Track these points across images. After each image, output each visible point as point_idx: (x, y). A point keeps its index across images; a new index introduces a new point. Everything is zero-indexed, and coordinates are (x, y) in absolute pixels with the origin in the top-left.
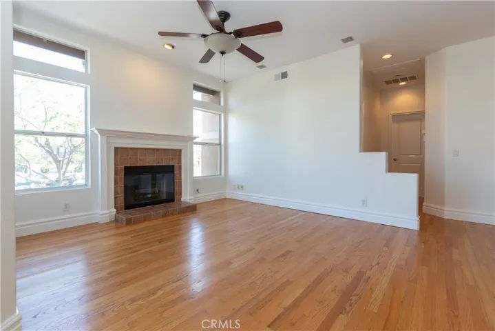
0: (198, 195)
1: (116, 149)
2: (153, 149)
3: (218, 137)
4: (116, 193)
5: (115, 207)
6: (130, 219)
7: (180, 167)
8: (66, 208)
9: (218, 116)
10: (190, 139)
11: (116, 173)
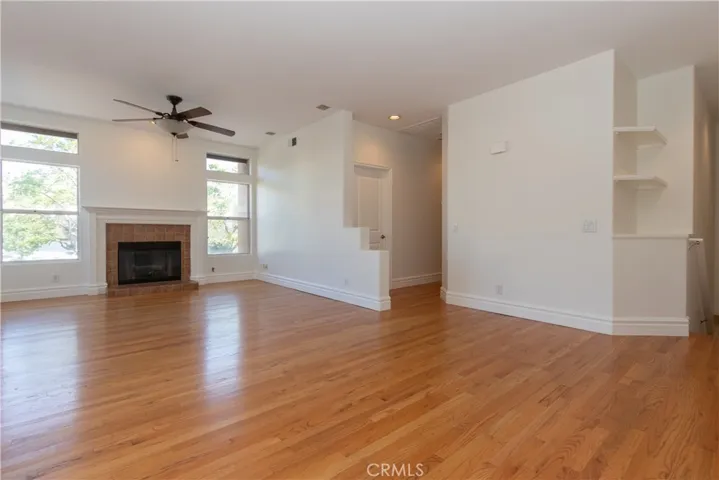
0: (213, 274)
1: (108, 226)
2: (143, 225)
3: (246, 211)
4: (108, 267)
5: (107, 281)
6: (114, 292)
7: (188, 245)
8: (56, 279)
9: (246, 187)
10: (202, 214)
11: (108, 249)
